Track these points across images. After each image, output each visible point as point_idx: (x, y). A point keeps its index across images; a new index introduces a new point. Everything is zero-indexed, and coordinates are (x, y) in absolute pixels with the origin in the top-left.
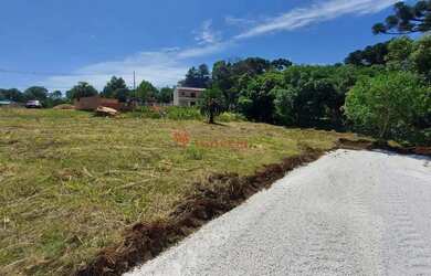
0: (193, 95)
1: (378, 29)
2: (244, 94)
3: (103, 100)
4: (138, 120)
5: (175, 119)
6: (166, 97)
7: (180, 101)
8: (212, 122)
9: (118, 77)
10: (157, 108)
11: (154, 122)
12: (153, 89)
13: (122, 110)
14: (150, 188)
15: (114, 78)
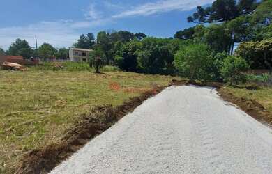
0: (84, 54)
1: (190, 19)
2: (119, 54)
3: (9, 57)
4: (41, 72)
5: (71, 71)
6: (63, 55)
7: (74, 58)
8: (98, 72)
9: (22, 40)
10: (56, 63)
11: (54, 73)
12: (53, 49)
13: (26, 65)
14: (47, 122)
15: (19, 40)
